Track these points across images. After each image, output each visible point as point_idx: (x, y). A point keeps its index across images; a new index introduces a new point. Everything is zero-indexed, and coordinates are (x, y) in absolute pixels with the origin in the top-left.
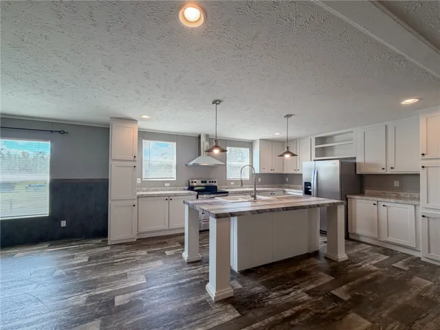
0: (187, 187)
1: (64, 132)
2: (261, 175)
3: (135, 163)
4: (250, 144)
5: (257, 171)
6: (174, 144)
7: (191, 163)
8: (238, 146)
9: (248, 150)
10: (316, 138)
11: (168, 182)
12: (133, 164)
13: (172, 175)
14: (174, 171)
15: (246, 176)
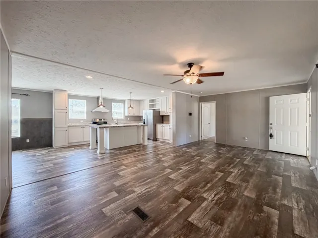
0: (92, 123)
1: (27, 95)
2: (129, 116)
3: (66, 110)
4: (124, 102)
5: (127, 115)
6: (85, 101)
7: (94, 111)
8: (118, 102)
9: (123, 104)
10: (150, 100)
11: (82, 120)
12: (66, 111)
13: (85, 116)
14: (85, 115)
15: (123, 117)
